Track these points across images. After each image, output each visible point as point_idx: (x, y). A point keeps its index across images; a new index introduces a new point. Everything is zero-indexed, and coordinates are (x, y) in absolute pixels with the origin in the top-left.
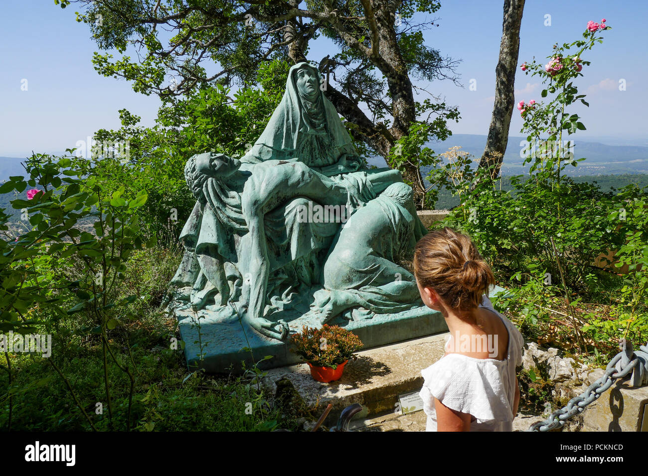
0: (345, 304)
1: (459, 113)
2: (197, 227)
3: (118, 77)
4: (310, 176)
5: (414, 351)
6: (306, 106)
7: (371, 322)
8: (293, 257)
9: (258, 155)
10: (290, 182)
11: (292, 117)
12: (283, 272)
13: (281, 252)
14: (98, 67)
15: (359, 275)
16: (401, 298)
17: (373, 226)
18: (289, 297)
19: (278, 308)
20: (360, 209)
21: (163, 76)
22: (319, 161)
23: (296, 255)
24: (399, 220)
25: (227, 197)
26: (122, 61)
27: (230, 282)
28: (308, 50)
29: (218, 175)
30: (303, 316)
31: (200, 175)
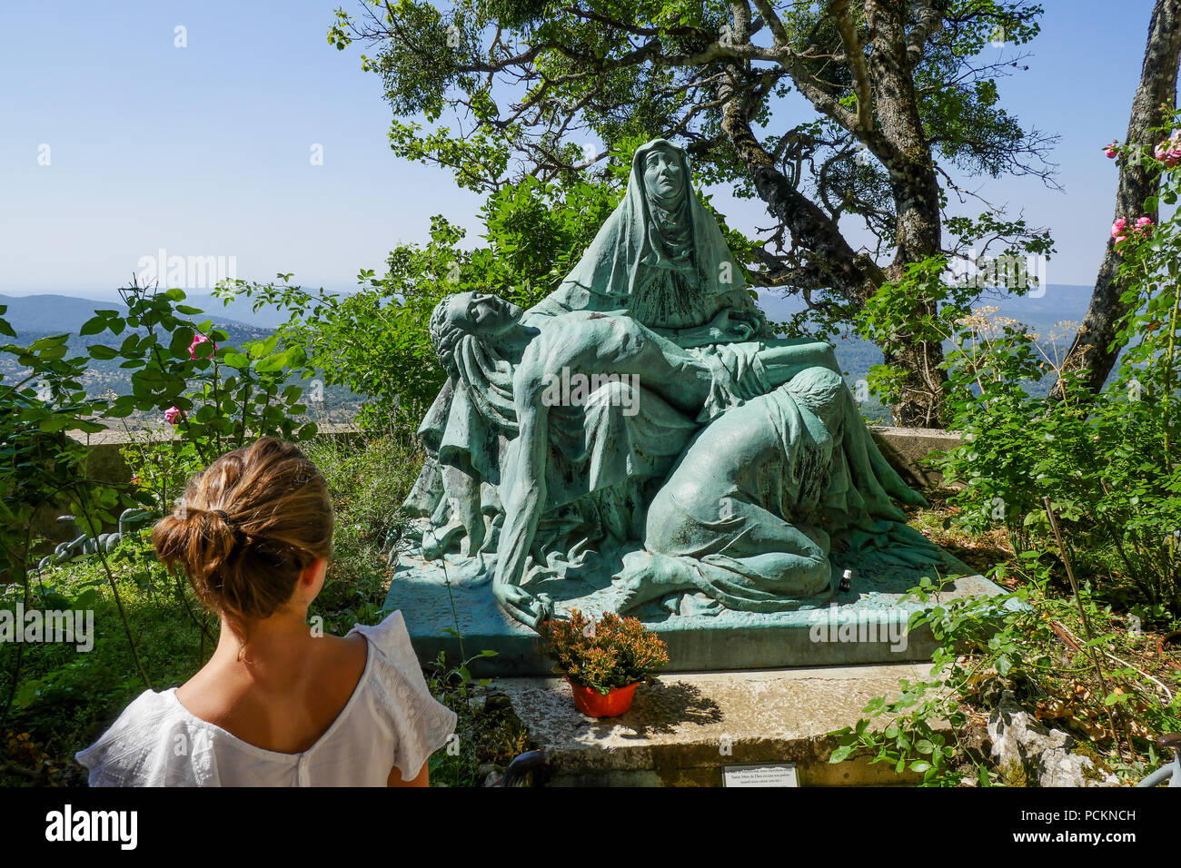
0: (668, 583)
1: (1052, 242)
2: (444, 417)
3: (428, 161)
4: (639, 343)
5: (785, 690)
6: (657, 218)
7: (711, 623)
8: (592, 487)
9: (564, 302)
10: (600, 352)
11: (631, 236)
12: (575, 511)
13: (575, 476)
14: (397, 144)
15: (702, 531)
16: (782, 585)
17: (744, 444)
18: (581, 558)
19: (555, 574)
20: (733, 411)
21: (505, 162)
22: (676, 318)
23: (597, 483)
24: (797, 437)
25: (493, 369)
26: (435, 135)
27: (486, 518)
28: (768, 117)
29: (482, 331)
30: (596, 594)
31: (452, 328)
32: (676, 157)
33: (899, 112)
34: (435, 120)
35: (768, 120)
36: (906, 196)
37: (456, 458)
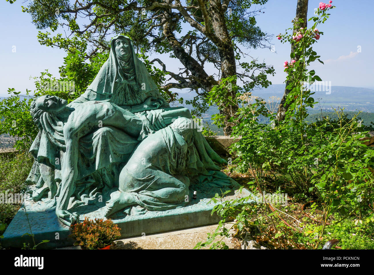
0: (126, 203)
1: (274, 70)
2: (38, 145)
3: (54, 46)
4: (113, 112)
5: (170, 240)
6: (121, 64)
7: (142, 217)
8: (96, 168)
9: (87, 97)
10: (98, 116)
11: (111, 72)
12: (92, 178)
13: (90, 164)
14: (41, 40)
15: (138, 182)
16: (169, 200)
17: (154, 148)
18: (94, 196)
19: (84, 203)
20: (150, 135)
21: (86, 46)
22: (131, 102)
23: (98, 167)
24: (173, 144)
25: (56, 125)
26: (56, 37)
27: (57, 183)
28: (181, 30)
29: (51, 110)
30: (99, 210)
31: (38, 110)
32: (127, 41)
33: (220, 27)
34: (55, 31)
35: (181, 31)
36: (223, 56)
37: (44, 161)
